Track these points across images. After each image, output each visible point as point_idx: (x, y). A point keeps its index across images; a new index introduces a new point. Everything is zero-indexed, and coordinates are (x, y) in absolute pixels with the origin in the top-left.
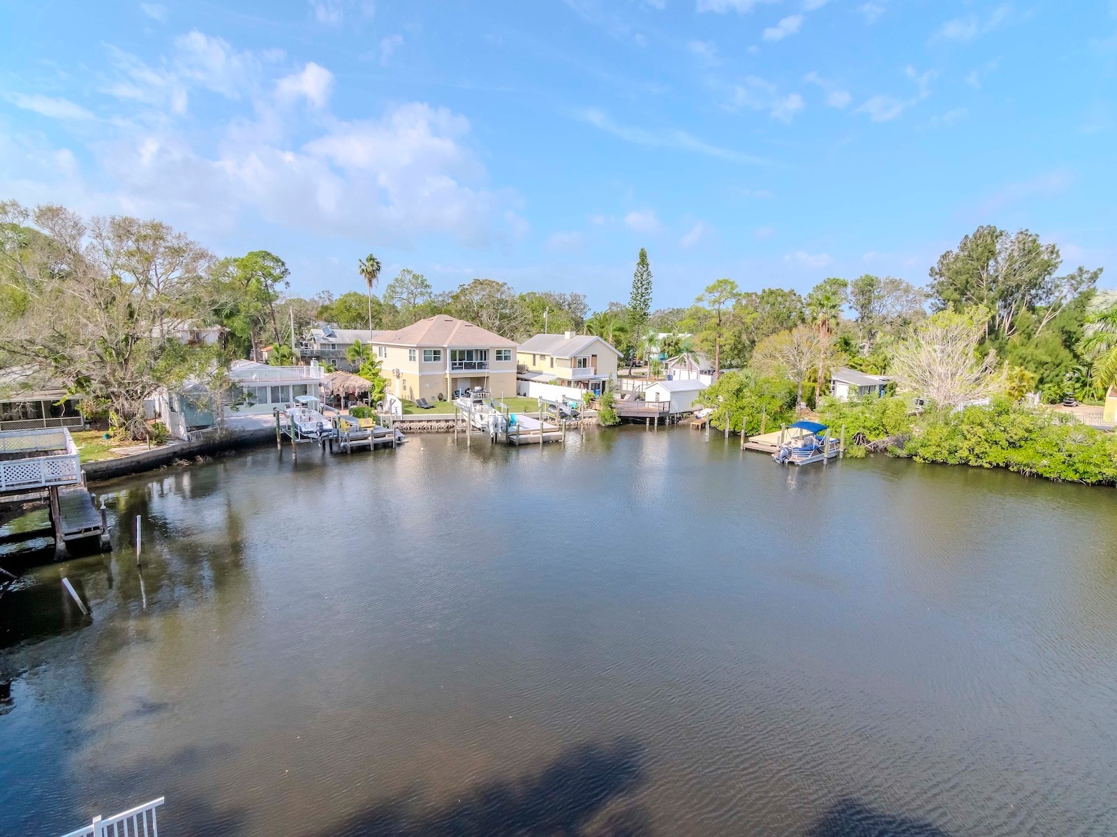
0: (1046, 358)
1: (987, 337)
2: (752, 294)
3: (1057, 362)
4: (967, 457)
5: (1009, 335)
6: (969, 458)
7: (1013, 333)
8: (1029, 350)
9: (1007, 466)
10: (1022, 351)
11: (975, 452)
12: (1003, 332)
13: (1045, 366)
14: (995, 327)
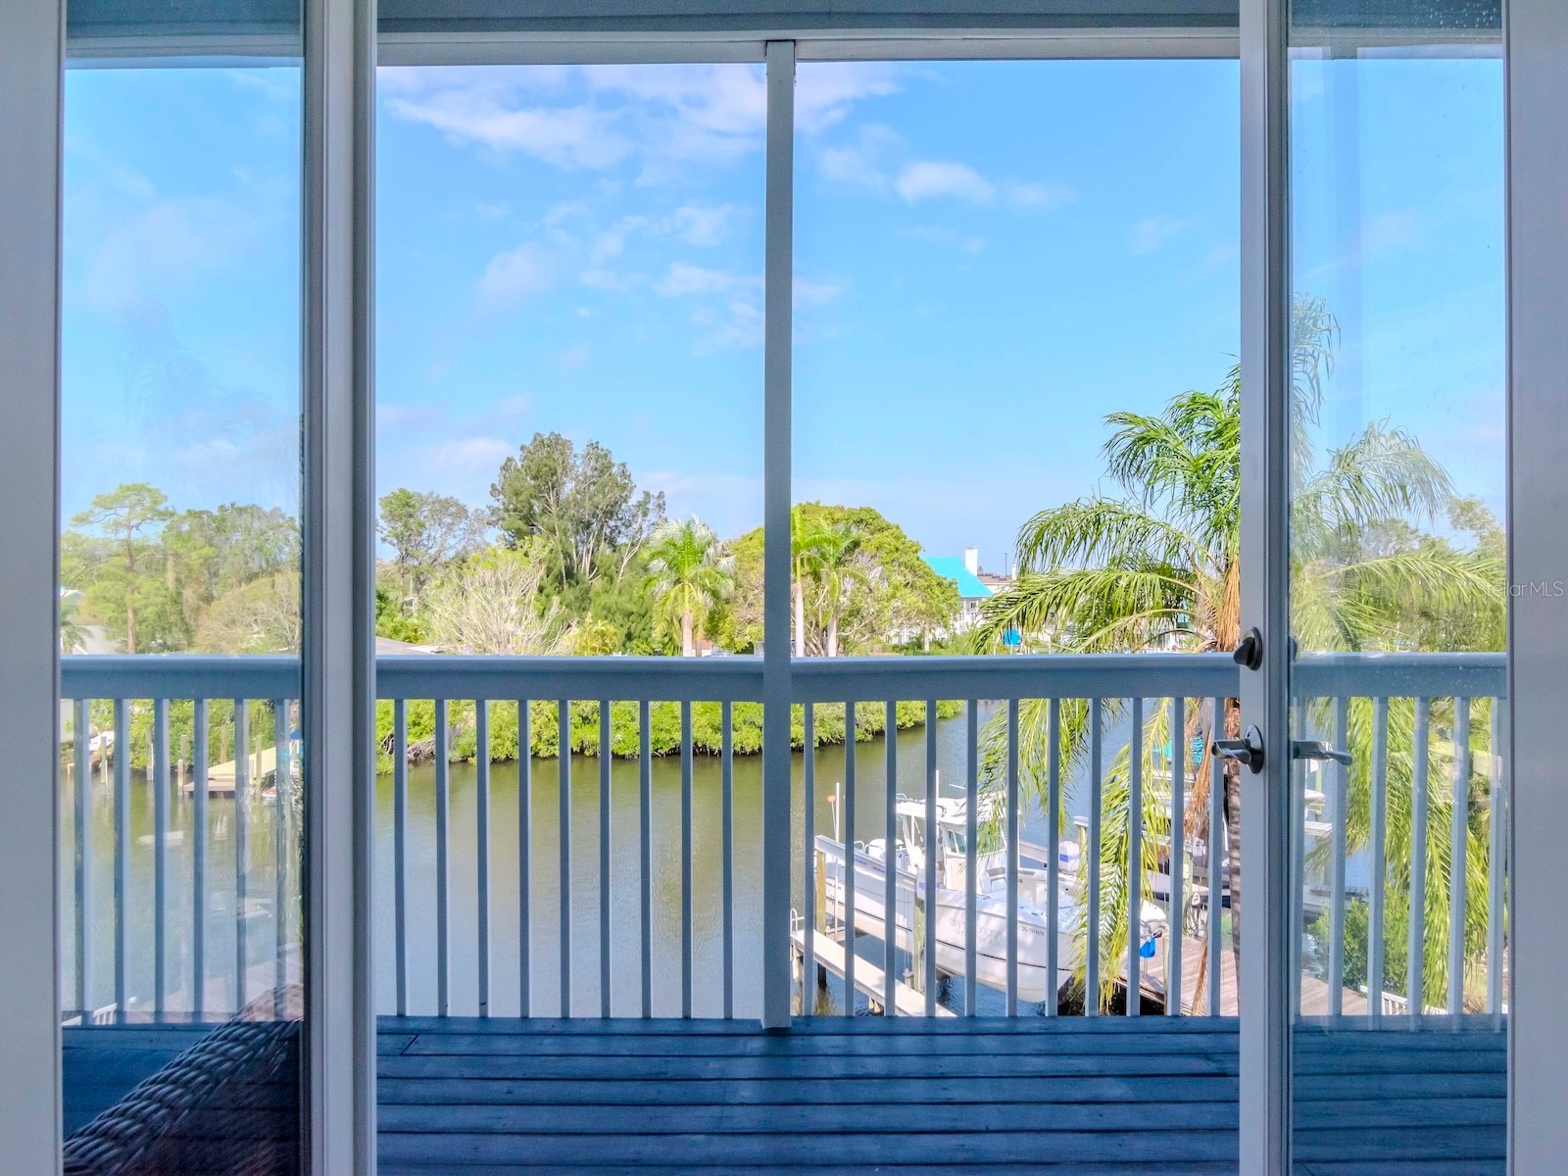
0: (631, 607)
1: (565, 581)
2: (202, 512)
3: (642, 612)
4: (536, 745)
5: (591, 579)
6: (539, 747)
7: (594, 577)
8: (611, 599)
9: (582, 750)
10: (604, 599)
11: (544, 738)
12: (585, 574)
13: (631, 618)
14: (573, 568)
